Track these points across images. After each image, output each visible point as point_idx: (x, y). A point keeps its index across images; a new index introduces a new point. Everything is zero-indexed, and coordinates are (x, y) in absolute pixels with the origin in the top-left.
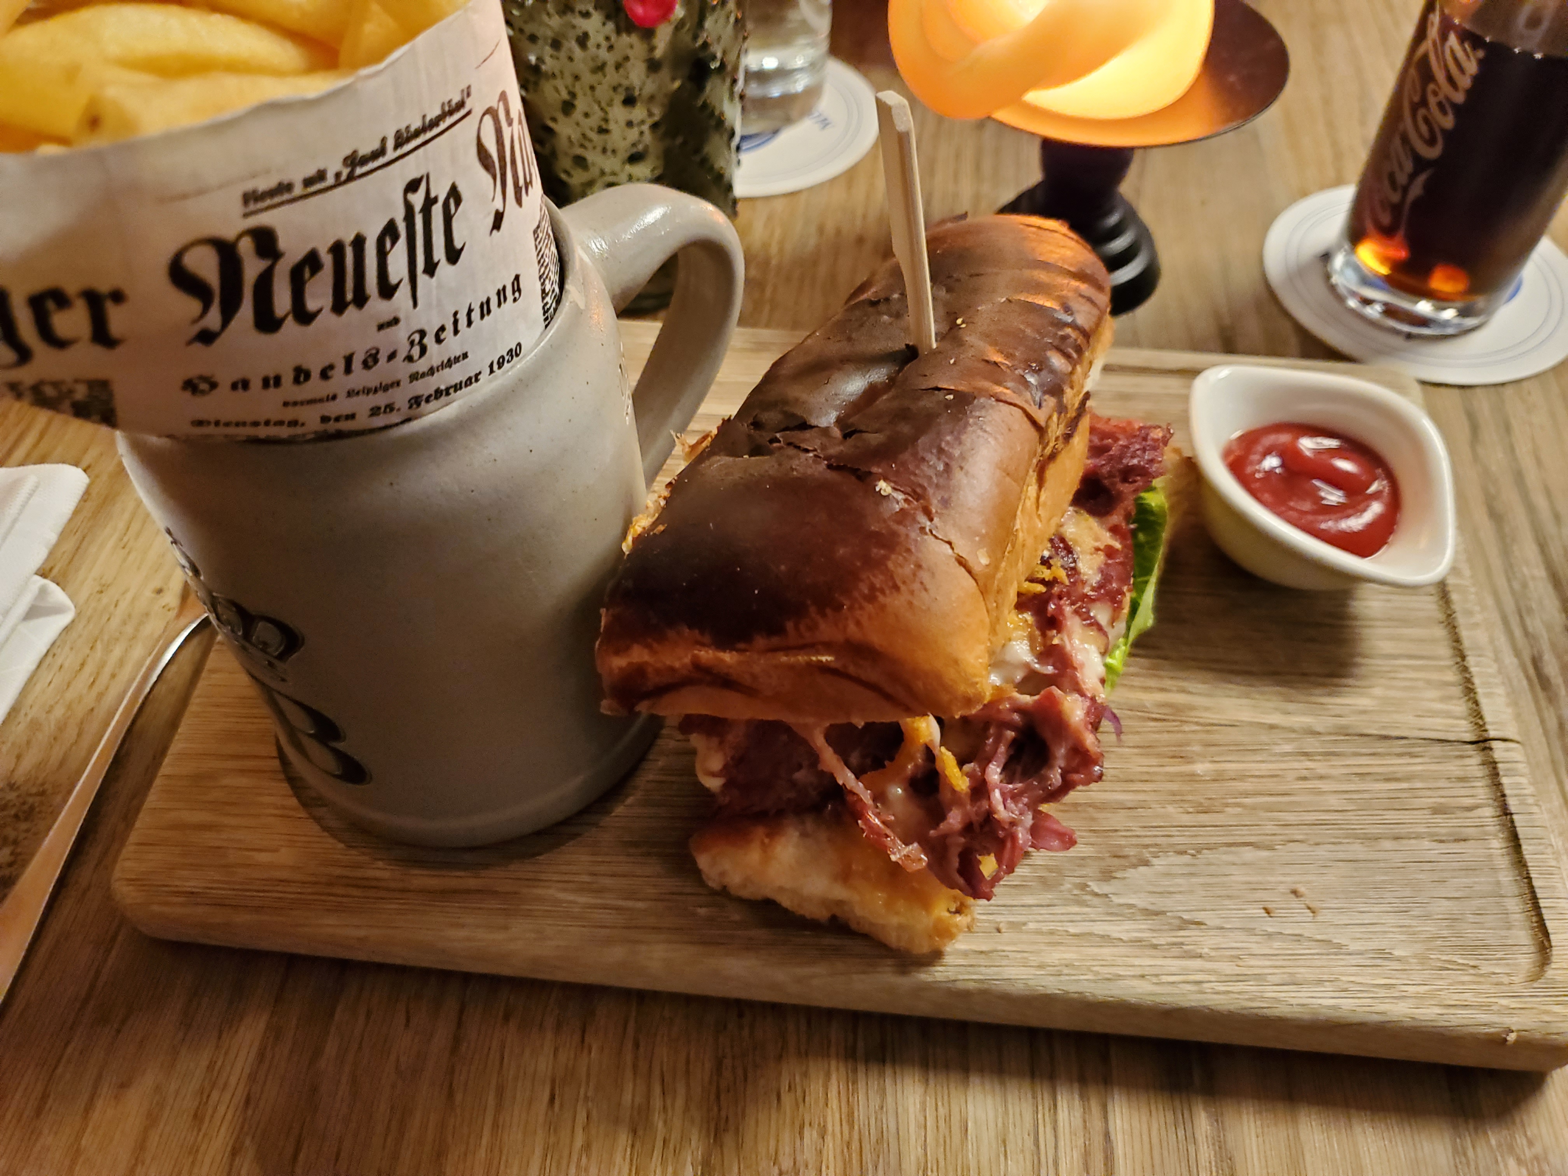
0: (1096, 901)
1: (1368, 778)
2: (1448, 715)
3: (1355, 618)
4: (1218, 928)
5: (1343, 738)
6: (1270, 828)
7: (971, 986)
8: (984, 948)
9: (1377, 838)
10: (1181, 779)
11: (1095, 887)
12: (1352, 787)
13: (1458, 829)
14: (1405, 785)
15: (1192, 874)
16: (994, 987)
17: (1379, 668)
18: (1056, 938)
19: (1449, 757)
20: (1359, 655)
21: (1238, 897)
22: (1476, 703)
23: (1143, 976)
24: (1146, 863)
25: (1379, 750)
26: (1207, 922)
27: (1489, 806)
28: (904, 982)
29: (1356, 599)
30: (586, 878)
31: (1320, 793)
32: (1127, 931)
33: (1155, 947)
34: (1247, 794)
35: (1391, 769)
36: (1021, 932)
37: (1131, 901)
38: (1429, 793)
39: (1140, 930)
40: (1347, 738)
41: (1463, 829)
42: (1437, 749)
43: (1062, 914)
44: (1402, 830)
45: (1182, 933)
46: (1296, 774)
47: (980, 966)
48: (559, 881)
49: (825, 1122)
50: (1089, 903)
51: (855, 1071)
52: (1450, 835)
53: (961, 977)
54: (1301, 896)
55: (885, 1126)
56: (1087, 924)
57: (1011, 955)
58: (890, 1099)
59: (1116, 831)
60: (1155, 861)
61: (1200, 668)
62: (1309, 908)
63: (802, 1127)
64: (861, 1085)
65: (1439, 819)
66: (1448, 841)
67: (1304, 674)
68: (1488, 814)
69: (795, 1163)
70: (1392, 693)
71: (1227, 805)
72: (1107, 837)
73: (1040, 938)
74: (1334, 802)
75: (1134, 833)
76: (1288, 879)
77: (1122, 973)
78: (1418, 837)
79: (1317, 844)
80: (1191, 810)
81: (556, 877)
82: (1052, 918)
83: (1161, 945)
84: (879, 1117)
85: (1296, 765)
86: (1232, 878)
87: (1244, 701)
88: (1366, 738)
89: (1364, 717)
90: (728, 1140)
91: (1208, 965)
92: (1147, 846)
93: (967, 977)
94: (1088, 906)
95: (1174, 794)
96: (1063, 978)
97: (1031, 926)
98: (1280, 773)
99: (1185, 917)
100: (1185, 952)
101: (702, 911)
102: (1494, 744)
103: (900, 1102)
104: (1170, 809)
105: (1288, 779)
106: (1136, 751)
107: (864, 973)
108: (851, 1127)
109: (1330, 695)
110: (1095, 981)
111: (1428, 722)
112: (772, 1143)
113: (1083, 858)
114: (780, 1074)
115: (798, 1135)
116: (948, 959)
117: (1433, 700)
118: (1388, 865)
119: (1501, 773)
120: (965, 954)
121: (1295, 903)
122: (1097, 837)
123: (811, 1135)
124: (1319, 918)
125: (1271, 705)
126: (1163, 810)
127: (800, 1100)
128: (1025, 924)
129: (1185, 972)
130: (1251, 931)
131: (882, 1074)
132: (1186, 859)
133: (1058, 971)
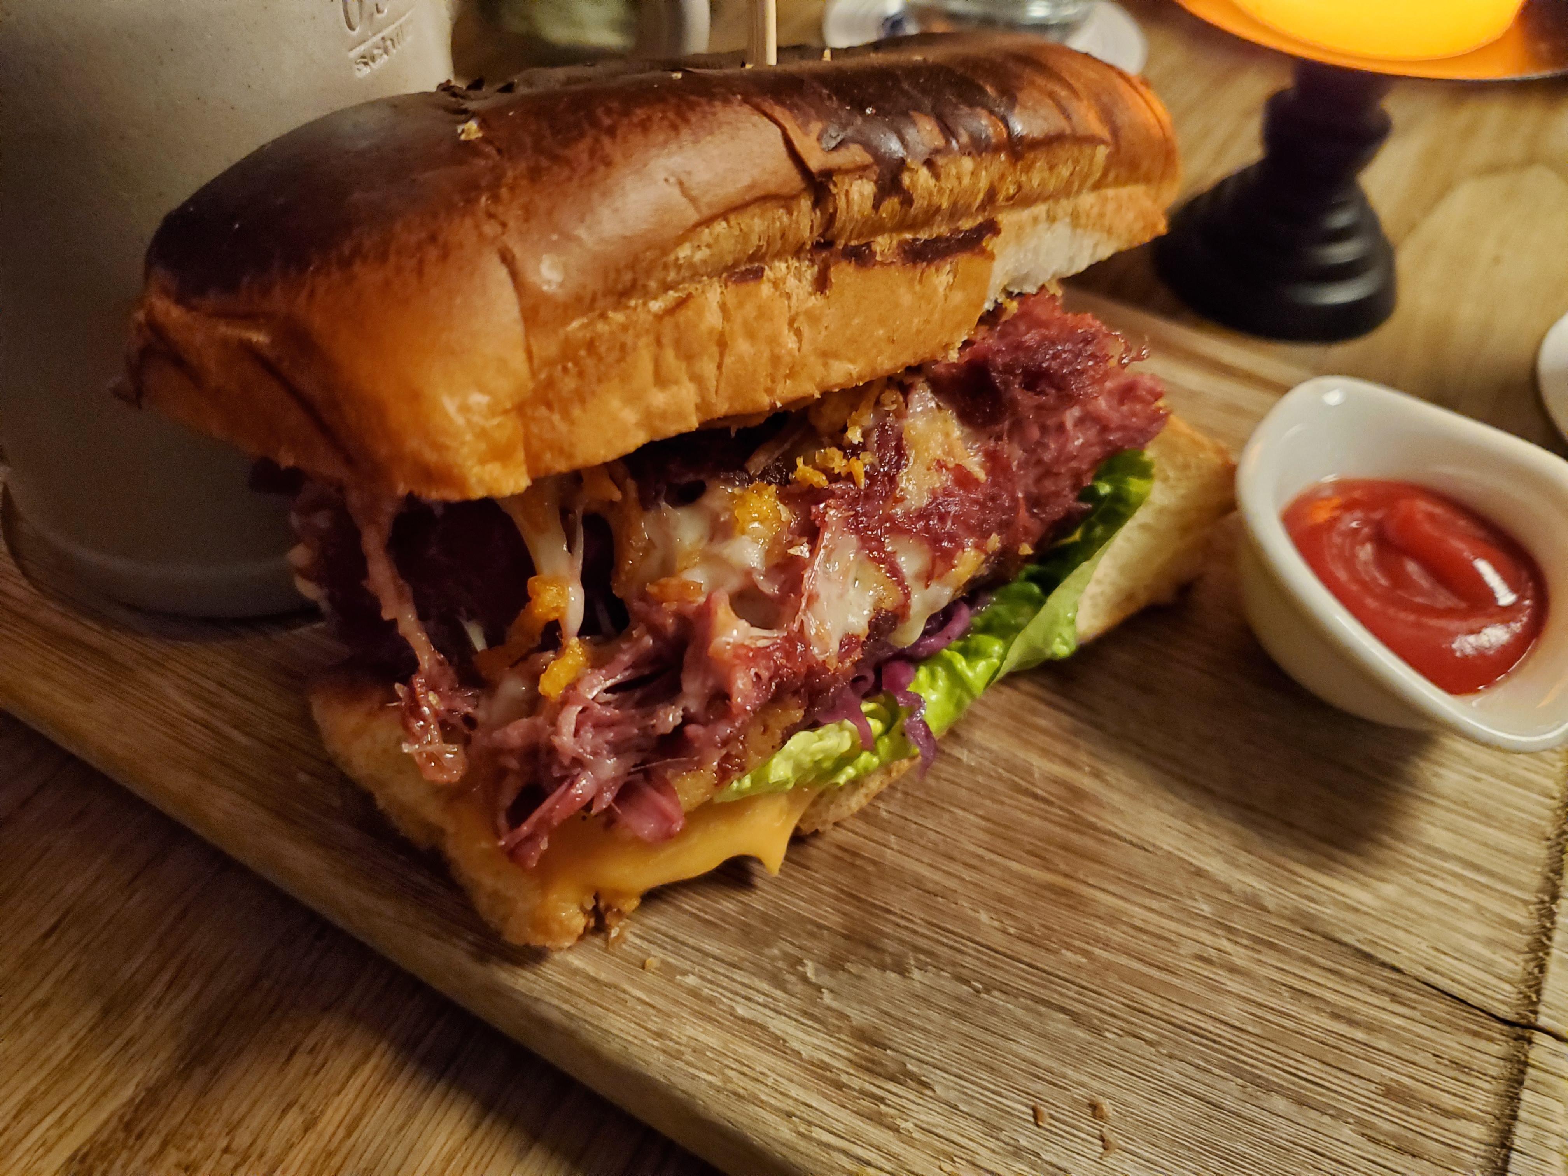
0: (799, 988)
1: (1306, 1001)
2: (1487, 966)
3: (1411, 783)
4: (947, 1103)
5: (1299, 930)
6: (1113, 1003)
7: (554, 1016)
8: (603, 976)
9: (1269, 1088)
10: (1022, 884)
11: (810, 968)
12: (1273, 1002)
13: (1410, 1135)
14: (1360, 1035)
15: (957, 1015)
16: (583, 1032)
17: (1410, 862)
18: (712, 1011)
19: (1457, 1027)
20: (1389, 831)
21: (1006, 1077)
22: (1542, 968)
23: (790, 1115)
24: (902, 971)
25: (1347, 970)
26: (938, 1088)
27: (1484, 1123)
28: (478, 971)
29: (1429, 760)
30: (212, 686)
31: (1218, 989)
32: (816, 1047)
33: (840, 1086)
34: (1106, 945)
35: (1350, 1003)
36: (671, 981)
37: (848, 1011)
38: (1396, 1063)
39: (834, 1055)
40: (1307, 934)
41: (1420, 1138)
42: (1440, 1008)
43: (743, 984)
44: (1318, 1096)
45: (891, 1086)
46: (1197, 949)
47: (580, 996)
48: (182, 677)
49: (322, 1112)
50: (789, 986)
51: (401, 1068)
52: (1394, 1137)
53: (548, 998)
54: (1101, 1118)
55: (387, 1156)
56: (767, 1012)
57: (631, 1003)
58: (417, 1124)
59: (889, 912)
60: (917, 974)
61: (1139, 757)
62: (1102, 1139)
63: (290, 1106)
64: (394, 1091)
65: (1388, 1106)
66: (1387, 1146)
67: (1291, 825)
68: (1474, 1135)
69: (252, 1144)
70: (1414, 902)
71: (1069, 947)
72: (872, 914)
73: (689, 1001)
74: (1233, 1010)
75: (911, 926)
76: (1096, 1084)
77: (764, 1097)
78: (1339, 1116)
79: (1171, 1056)
80: (1012, 931)
81: (181, 670)
82: (726, 982)
83: (850, 1087)
84: (387, 1141)
85: (1205, 937)
86: (1013, 1045)
87: (1178, 824)
88: (1335, 947)
89: (1350, 917)
90: (200, 1075)
91: (897, 1147)
92: (917, 949)
93: (555, 1002)
94: (785, 991)
95: (1001, 898)
96: (680, 1064)
97: (691, 980)
98: (1174, 937)
99: (909, 1067)
100: (880, 1114)
101: (303, 777)
102: (1538, 1037)
103: (425, 1136)
104: (984, 917)
105: (1182, 952)
106: (983, 823)
107: (437, 937)
108: (349, 1134)
109: (1313, 866)
110: (718, 1090)
111: (1446, 963)
112: (244, 1108)
113: (820, 926)
114: (313, 1028)
115: (279, 1112)
116: (547, 969)
117: (1471, 936)
118: (1266, 1136)
119: (1527, 1083)
120: (575, 972)
121: (1086, 1123)
122: (858, 908)
123: (295, 1121)
124: (1110, 1161)
125: (1215, 843)
126: (970, 912)
127: (314, 1070)
128: (685, 973)
129: (856, 1138)
130: (992, 1129)
131: (427, 1090)
132: (964, 990)
133: (678, 1051)
